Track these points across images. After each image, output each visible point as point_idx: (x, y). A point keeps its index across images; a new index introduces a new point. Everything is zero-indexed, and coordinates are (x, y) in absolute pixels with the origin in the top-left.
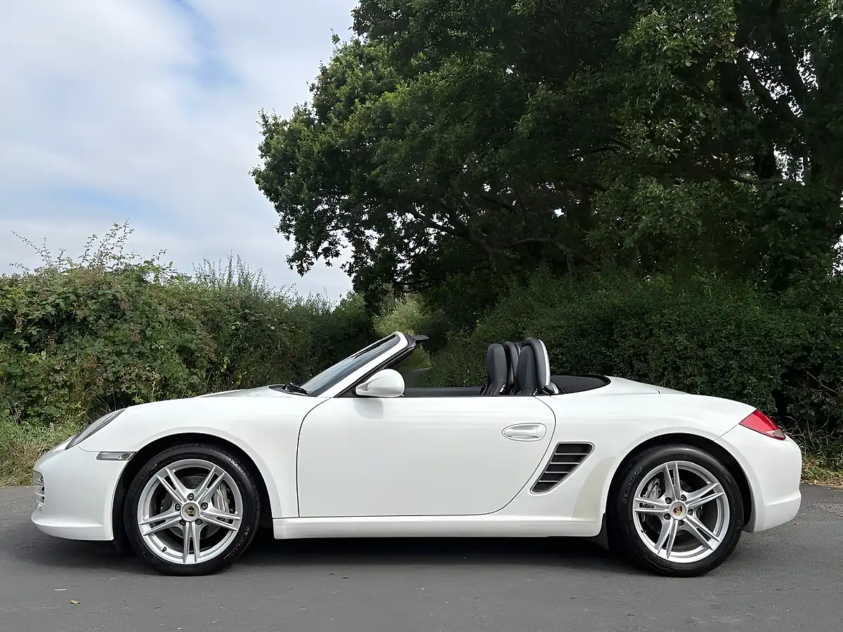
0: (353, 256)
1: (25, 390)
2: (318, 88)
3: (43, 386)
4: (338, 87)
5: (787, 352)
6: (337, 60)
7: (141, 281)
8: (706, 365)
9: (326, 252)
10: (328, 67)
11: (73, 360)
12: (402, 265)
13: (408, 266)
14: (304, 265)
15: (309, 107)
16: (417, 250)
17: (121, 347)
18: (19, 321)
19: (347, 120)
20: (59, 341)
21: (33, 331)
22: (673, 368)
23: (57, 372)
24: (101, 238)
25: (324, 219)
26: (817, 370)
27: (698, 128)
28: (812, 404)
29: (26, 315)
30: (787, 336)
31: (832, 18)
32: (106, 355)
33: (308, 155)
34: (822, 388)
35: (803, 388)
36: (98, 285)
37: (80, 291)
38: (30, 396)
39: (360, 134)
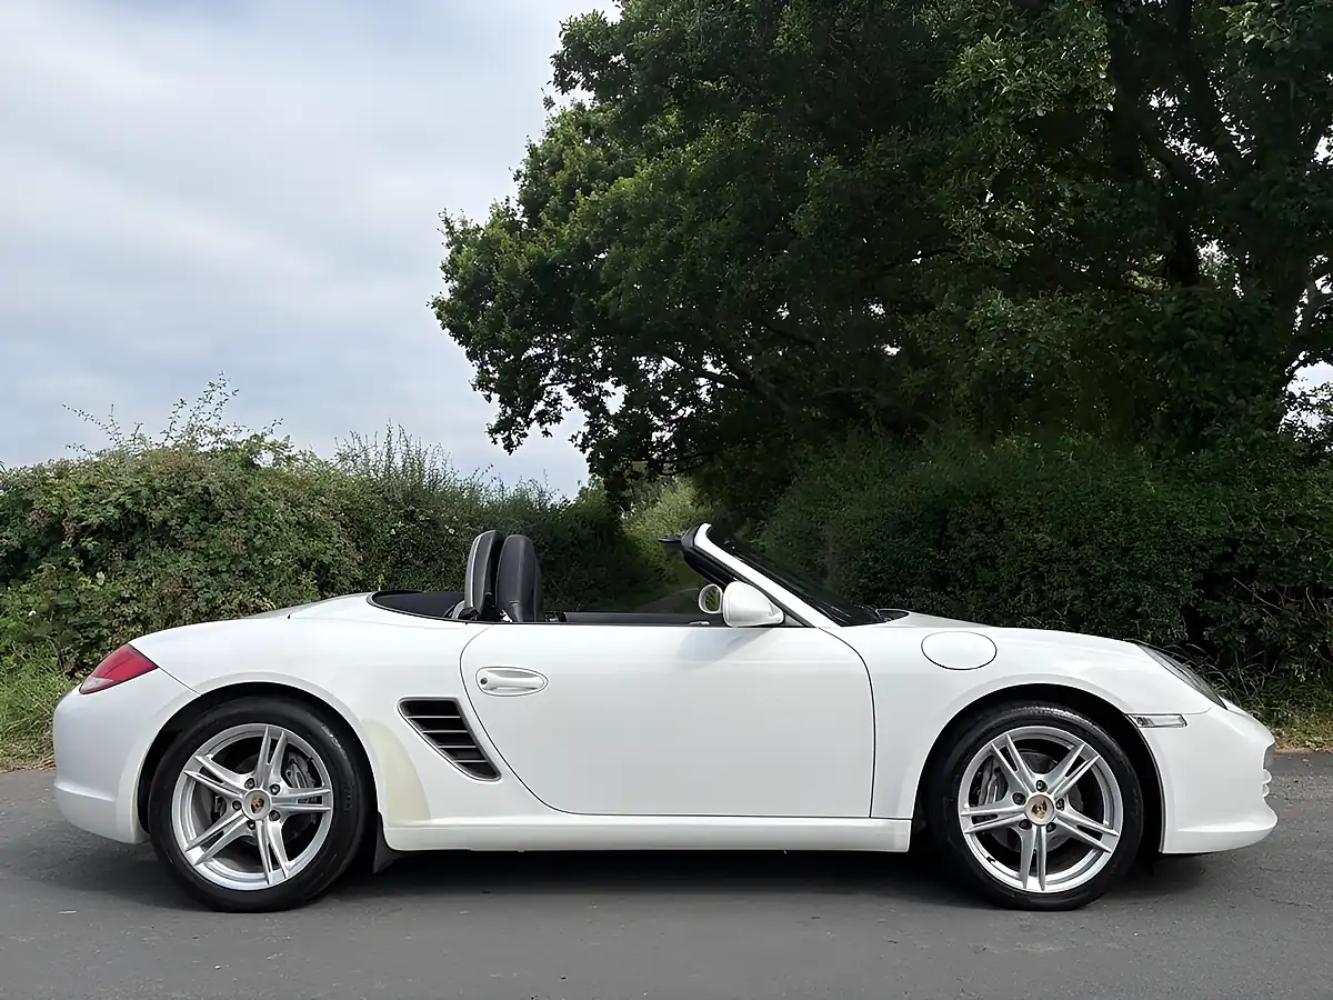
0: (588, 423)
1: (79, 628)
2: (525, 176)
3: (105, 622)
4: (553, 173)
5: (1202, 549)
6: (551, 133)
7: (249, 465)
8: (1081, 572)
9: (541, 417)
10: (538, 145)
11: (148, 582)
12: (658, 434)
13: (668, 435)
14: (514, 438)
15: (513, 204)
16: (680, 412)
17: (218, 563)
18: (69, 528)
19: (566, 220)
20: (129, 556)
21: (89, 544)
22: (1032, 577)
23: (125, 601)
24: (192, 404)
25: (537, 368)
26: (1248, 574)
27: (1063, 214)
28: (1242, 626)
29: (80, 519)
30: (1200, 524)
31: (1247, 41)
32: (195, 575)
33: (512, 275)
34: (1257, 601)
35: (1227, 603)
36: (183, 473)
37: (156, 483)
38: (87, 637)
39: (583, 241)
